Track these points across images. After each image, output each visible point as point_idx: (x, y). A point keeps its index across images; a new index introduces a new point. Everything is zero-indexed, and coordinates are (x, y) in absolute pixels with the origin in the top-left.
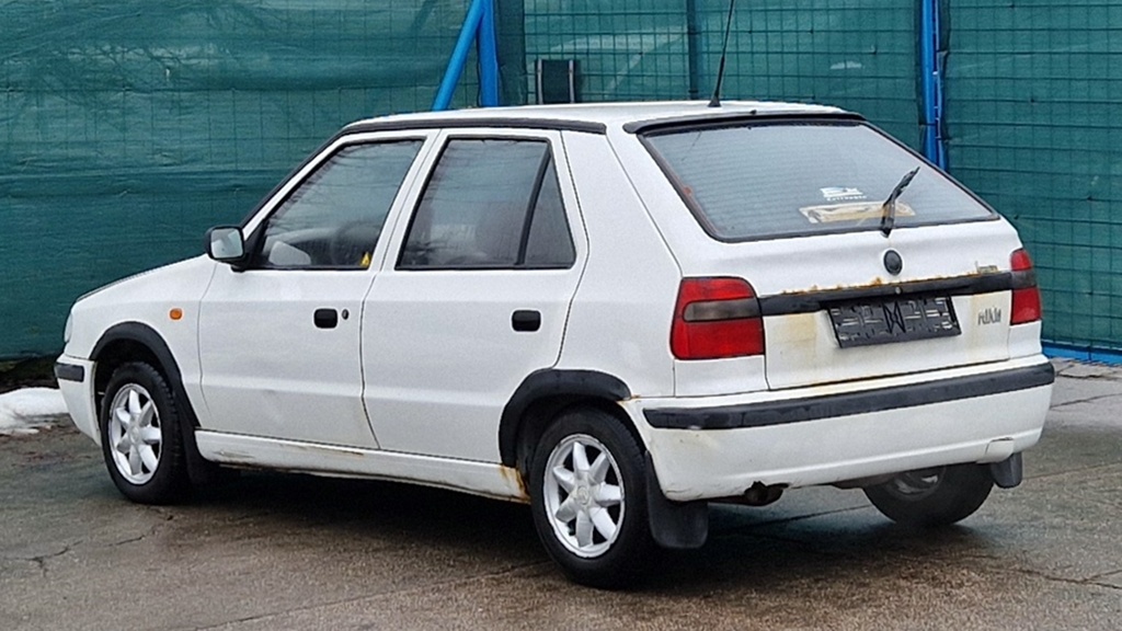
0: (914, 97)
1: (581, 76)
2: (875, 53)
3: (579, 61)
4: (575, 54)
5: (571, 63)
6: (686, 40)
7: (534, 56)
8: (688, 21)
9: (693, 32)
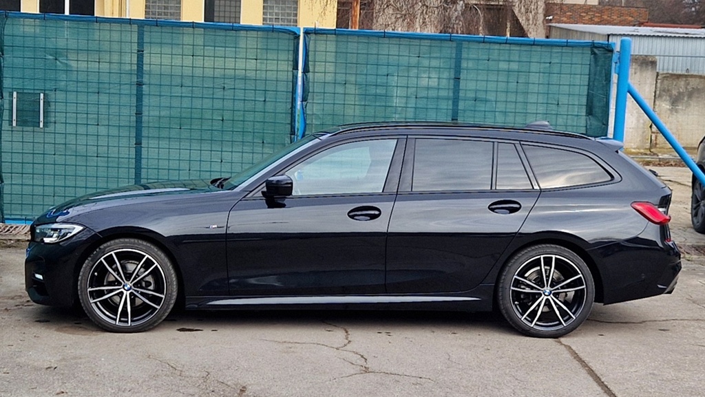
0: (289, 122)
1: (49, 102)
2: (265, 101)
3: (47, 95)
4: (45, 90)
5: (42, 95)
6: (135, 87)
7: (11, 90)
8: (137, 78)
9: (140, 84)
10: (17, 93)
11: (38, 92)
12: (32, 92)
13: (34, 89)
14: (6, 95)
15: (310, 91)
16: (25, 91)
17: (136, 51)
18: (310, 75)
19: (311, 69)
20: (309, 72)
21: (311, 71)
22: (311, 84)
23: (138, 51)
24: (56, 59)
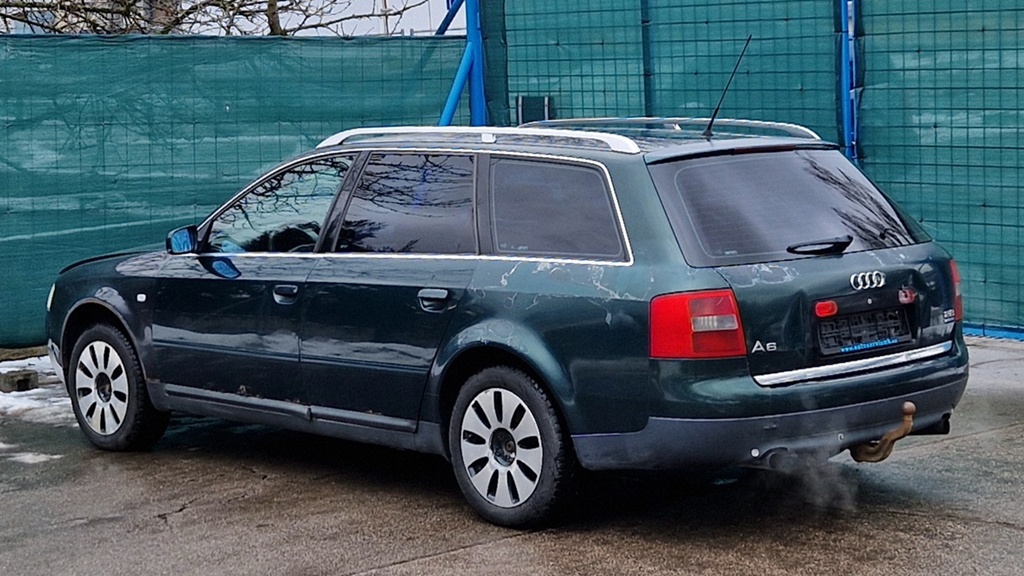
0: (835, 125)
1: (554, 108)
2: (801, 90)
3: (553, 98)
4: (549, 91)
5: (546, 99)
6: (642, 80)
7: (515, 94)
8: (644, 65)
9: (648, 74)
10: (523, 98)
11: (542, 94)
12: (536, 94)
13: (539, 91)
14: (512, 103)
15: (868, 66)
16: (532, 94)
17: (640, 23)
18: (867, 40)
19: (867, 29)
20: (863, 34)
21: (866, 33)
22: (868, 56)
23: (643, 22)
24: (558, 44)
